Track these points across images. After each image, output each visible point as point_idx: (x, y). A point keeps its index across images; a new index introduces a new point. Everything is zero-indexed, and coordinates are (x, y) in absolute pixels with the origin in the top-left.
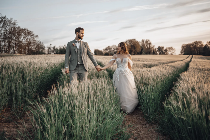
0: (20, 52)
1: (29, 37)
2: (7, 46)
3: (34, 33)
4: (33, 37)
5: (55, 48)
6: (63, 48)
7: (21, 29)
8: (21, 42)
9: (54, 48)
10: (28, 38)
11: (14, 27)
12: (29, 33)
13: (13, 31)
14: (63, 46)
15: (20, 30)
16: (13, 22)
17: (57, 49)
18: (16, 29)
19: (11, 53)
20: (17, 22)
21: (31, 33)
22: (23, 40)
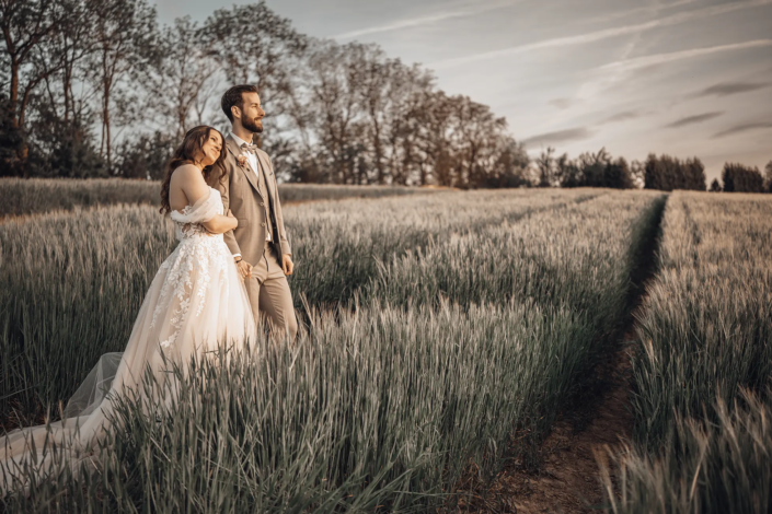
0: (444, 180)
1: (474, 127)
2: (402, 158)
3: (491, 111)
4: (487, 124)
5: (567, 163)
6: (594, 160)
7: (449, 99)
8: (448, 143)
9: (561, 161)
10: (469, 131)
11: (426, 94)
12: (476, 111)
13: (423, 108)
14: (596, 154)
15: (445, 105)
16: (420, 77)
17: (573, 168)
18: (433, 100)
19: (414, 183)
20: (434, 74)
21: (483, 111)
22: (455, 138)
